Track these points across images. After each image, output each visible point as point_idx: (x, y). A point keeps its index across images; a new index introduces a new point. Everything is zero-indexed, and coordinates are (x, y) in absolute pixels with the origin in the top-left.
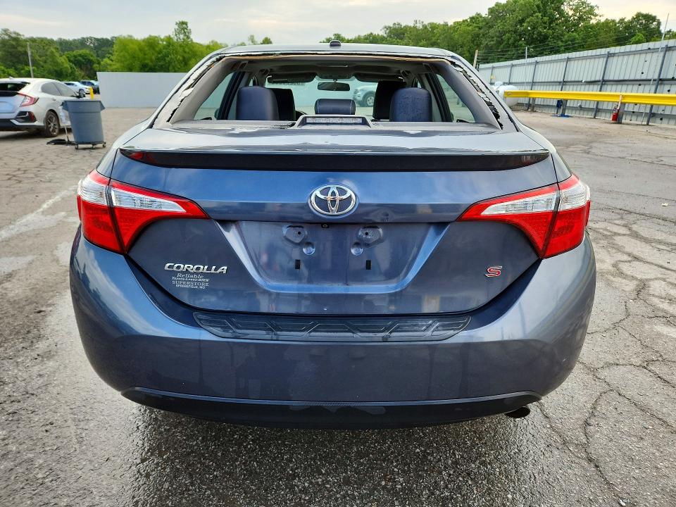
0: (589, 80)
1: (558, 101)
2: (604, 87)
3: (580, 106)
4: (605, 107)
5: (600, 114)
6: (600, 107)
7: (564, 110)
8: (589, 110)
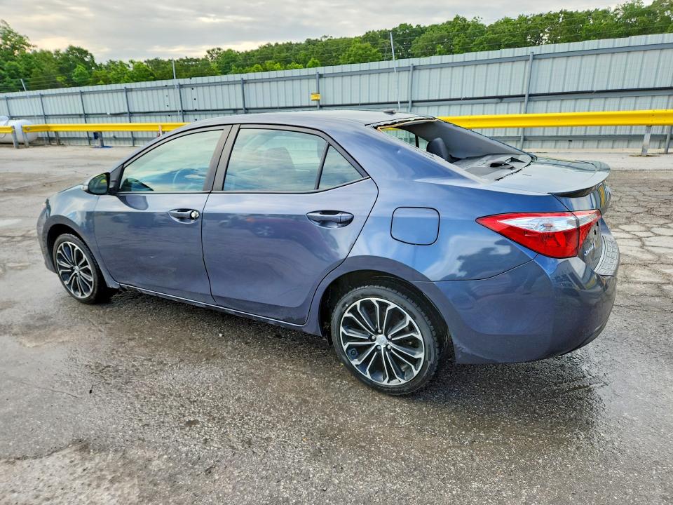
0: (113, 112)
1: (94, 133)
2: (133, 118)
3: (115, 137)
4: (140, 136)
5: (137, 142)
6: (135, 136)
7: (102, 141)
8: (125, 139)
